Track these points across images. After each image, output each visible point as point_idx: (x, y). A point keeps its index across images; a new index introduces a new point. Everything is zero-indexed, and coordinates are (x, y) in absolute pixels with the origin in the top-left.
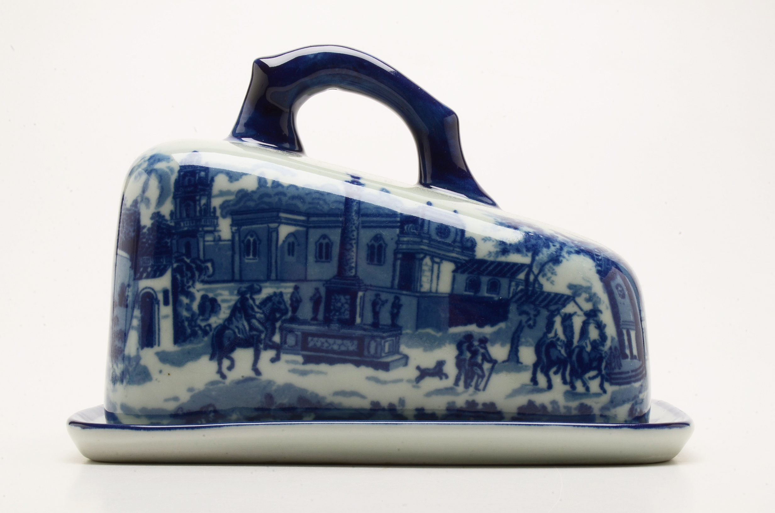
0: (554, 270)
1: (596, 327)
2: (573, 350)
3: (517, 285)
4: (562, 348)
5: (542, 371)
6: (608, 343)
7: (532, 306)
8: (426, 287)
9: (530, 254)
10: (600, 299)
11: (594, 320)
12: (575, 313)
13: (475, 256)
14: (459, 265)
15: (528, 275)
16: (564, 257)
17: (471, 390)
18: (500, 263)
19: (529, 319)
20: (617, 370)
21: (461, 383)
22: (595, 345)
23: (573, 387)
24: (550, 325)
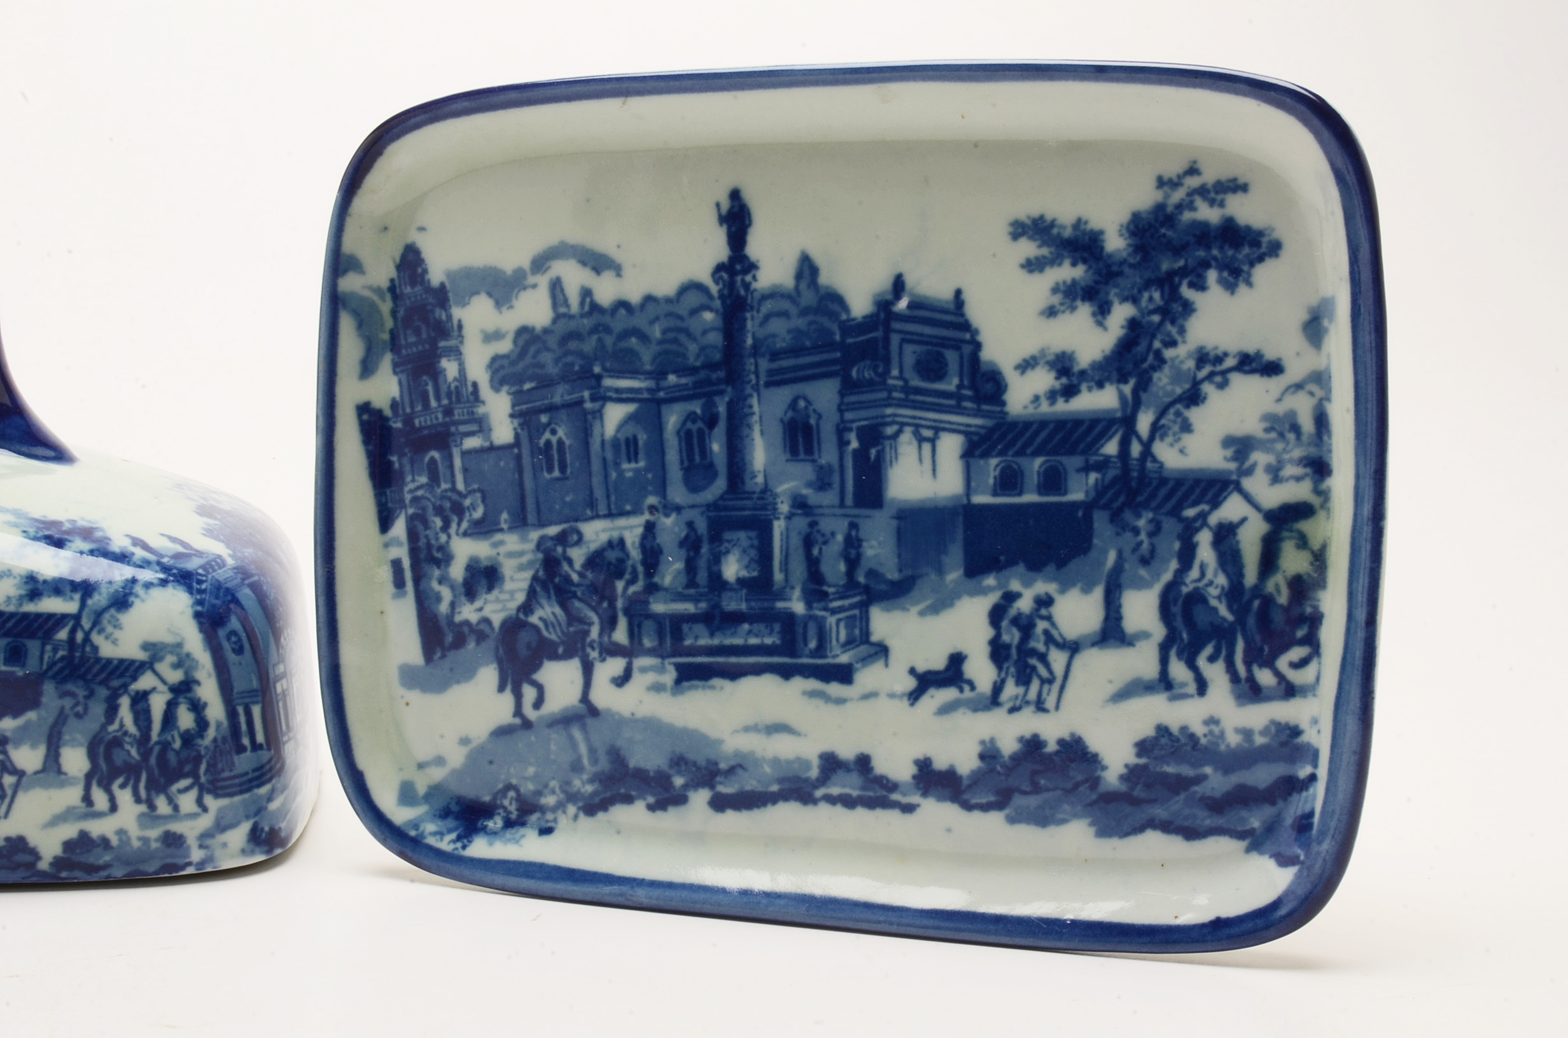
0: (118, 620)
1: (189, 709)
2: (151, 749)
3: (55, 650)
4: (132, 746)
5: (100, 784)
6: (211, 733)
7: (81, 683)
9: (77, 596)
10: (197, 662)
11: (186, 698)
12: (154, 689)
15: (73, 632)
16: (137, 596)
18: (26, 616)
19: (77, 704)
20: (226, 774)
22: (188, 739)
23: (152, 807)
24: (112, 710)
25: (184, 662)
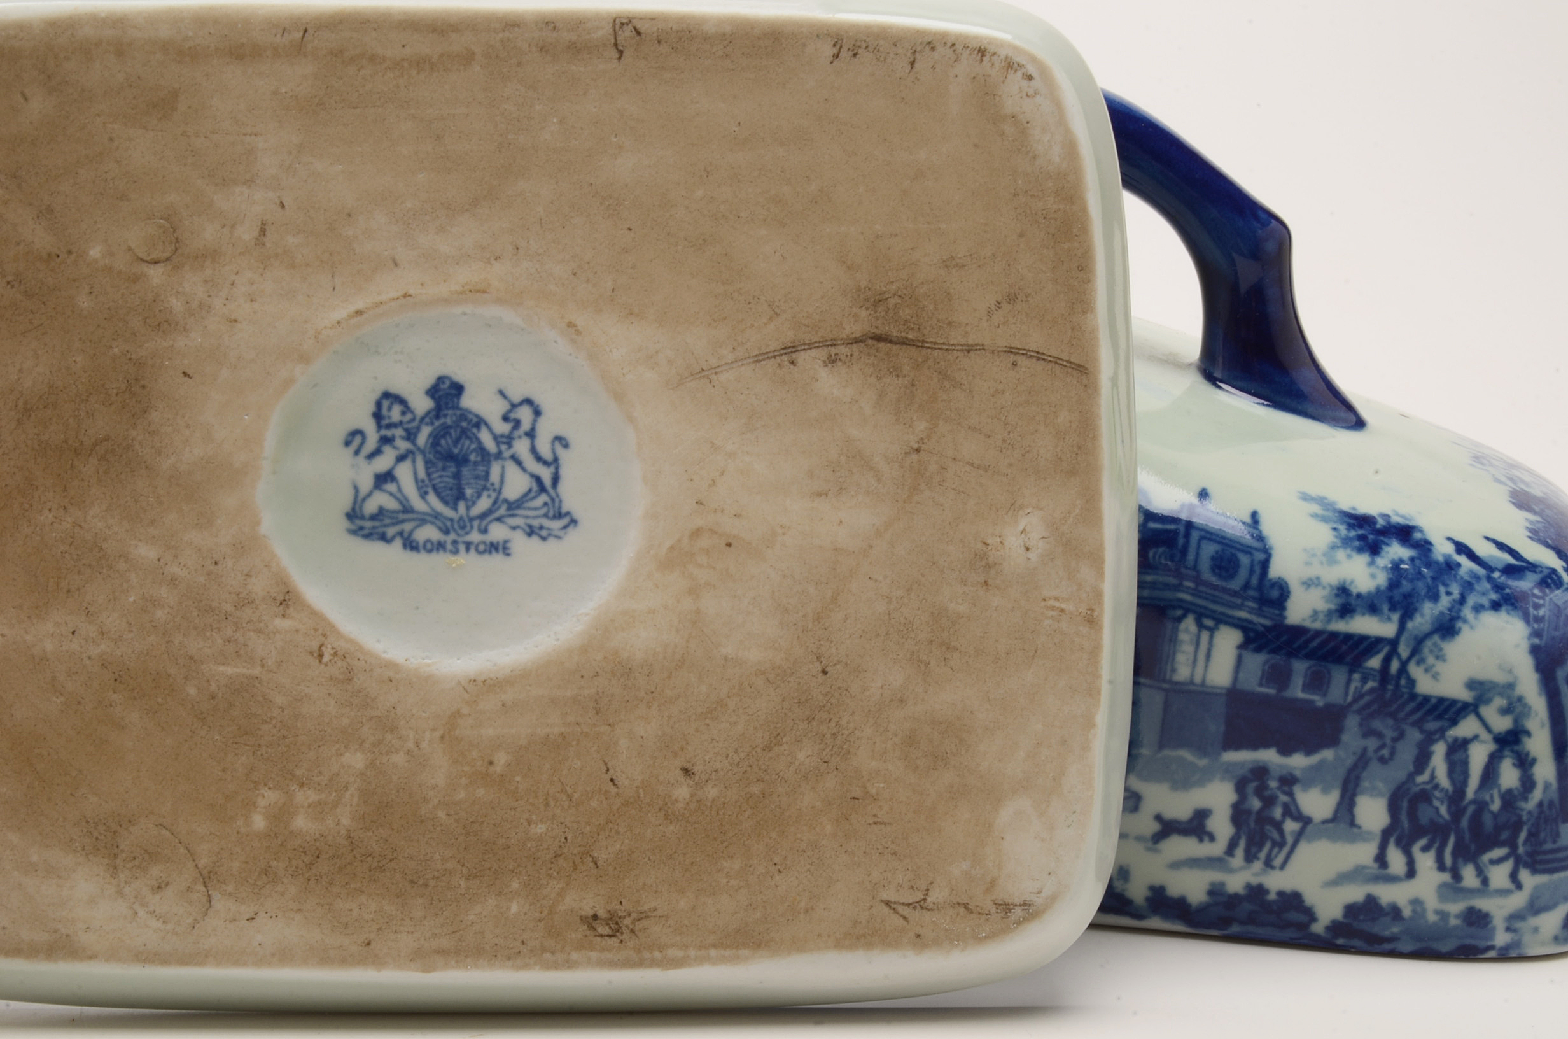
0: (1441, 649)
1: (1514, 765)
2: (1465, 808)
3: (1364, 680)
4: (1442, 803)
5: (1398, 843)
6: (1537, 795)
7: (1390, 722)
8: (1182, 672)
9: (1396, 617)
10: (1530, 708)
11: (1512, 751)
12: (1476, 738)
13: (1285, 618)
14: (1252, 635)
15: (1387, 661)
16: (1465, 621)
17: (1258, 865)
18: (1334, 635)
19: (1383, 746)
20: (1549, 846)
21: (1240, 852)
22: (1509, 799)
23: (1457, 876)
24: (1422, 759)
25: (1515, 707)
